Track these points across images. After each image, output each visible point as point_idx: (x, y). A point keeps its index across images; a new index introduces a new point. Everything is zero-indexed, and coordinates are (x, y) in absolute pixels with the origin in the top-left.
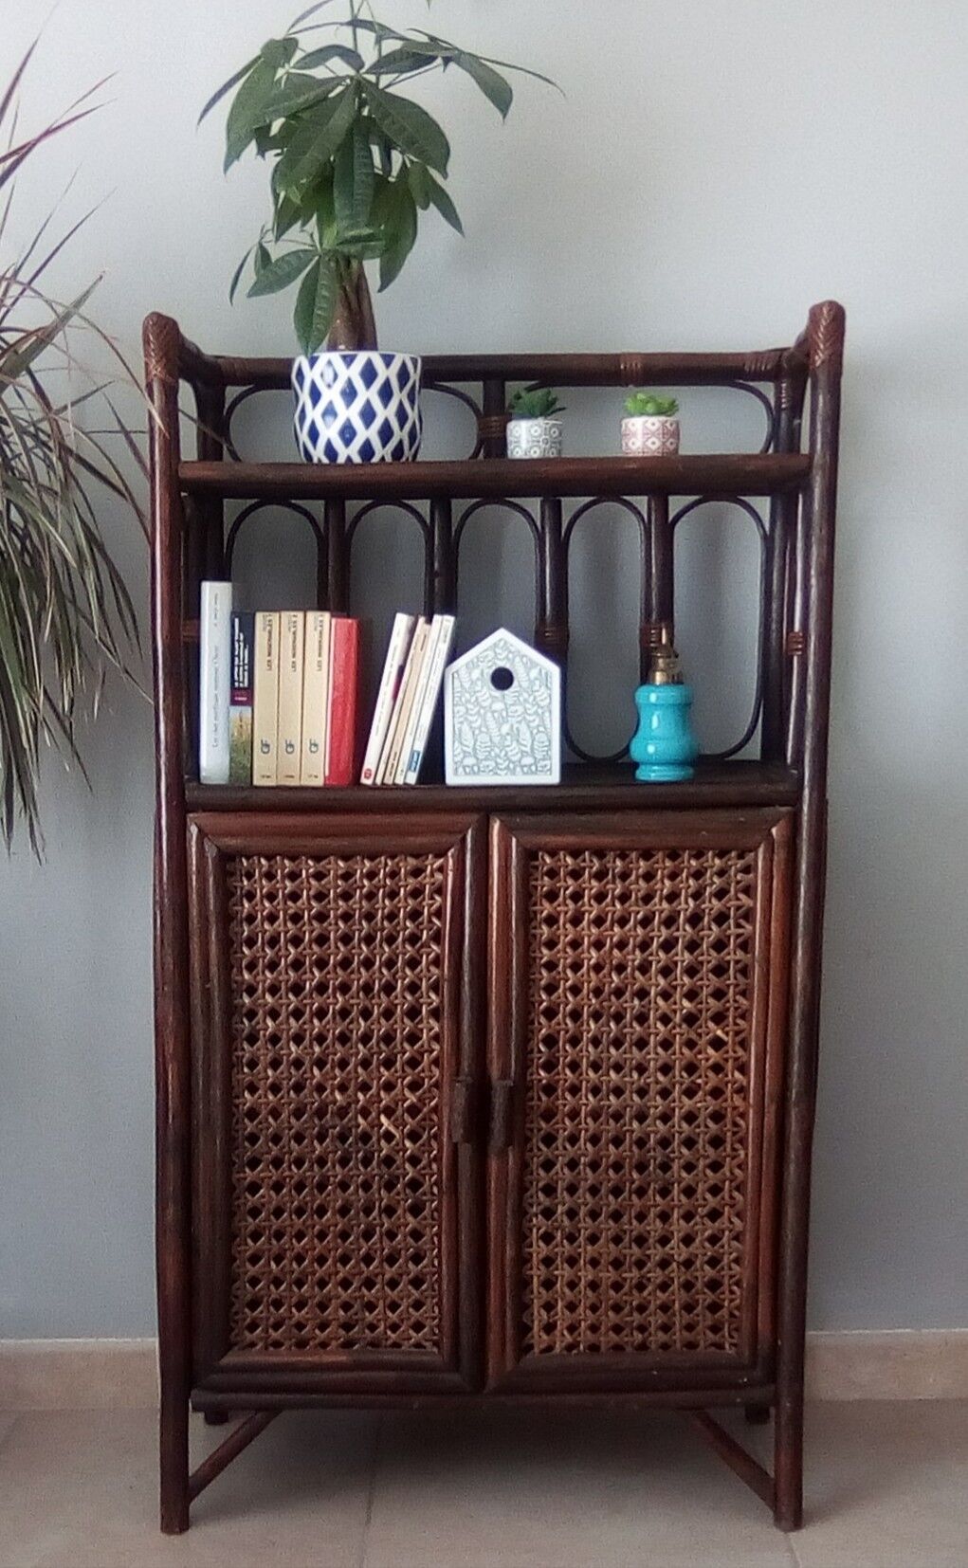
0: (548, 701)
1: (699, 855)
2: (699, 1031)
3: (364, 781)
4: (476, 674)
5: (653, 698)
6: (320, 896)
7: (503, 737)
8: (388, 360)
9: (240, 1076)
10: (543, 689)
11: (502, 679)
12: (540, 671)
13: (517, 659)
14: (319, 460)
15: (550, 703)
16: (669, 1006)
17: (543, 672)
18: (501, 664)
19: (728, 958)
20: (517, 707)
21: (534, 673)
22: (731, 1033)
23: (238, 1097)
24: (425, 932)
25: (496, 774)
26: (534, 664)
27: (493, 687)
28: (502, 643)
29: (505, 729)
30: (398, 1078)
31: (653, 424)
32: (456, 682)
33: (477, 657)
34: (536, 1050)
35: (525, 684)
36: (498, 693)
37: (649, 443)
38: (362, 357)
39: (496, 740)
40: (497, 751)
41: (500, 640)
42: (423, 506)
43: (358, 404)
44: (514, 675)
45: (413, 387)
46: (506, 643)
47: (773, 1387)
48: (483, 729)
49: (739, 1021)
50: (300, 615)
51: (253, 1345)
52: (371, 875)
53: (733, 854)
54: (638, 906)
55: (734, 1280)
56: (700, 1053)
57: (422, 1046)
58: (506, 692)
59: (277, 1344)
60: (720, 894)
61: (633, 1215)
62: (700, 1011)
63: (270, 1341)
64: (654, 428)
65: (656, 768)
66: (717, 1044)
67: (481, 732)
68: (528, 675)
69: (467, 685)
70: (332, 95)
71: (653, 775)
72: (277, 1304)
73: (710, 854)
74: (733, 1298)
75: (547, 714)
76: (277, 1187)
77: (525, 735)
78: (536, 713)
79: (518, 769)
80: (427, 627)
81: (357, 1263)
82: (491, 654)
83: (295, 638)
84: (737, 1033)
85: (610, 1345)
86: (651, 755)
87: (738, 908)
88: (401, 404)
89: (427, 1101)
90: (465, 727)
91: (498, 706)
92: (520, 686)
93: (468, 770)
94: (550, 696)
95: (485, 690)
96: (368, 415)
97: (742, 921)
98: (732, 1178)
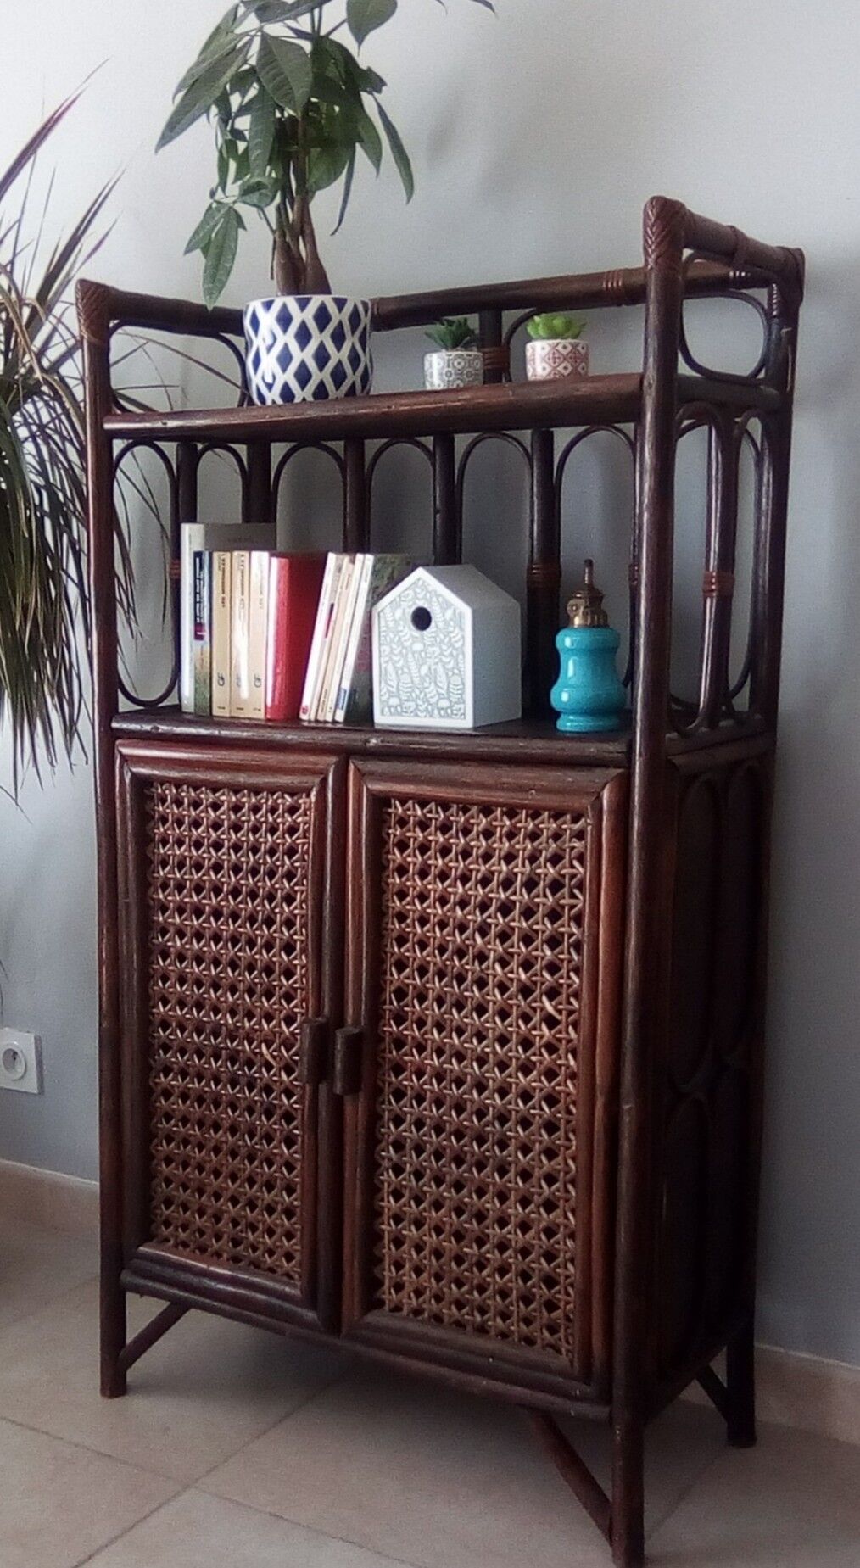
0: (460, 643)
1: (535, 815)
2: (534, 1005)
3: (303, 717)
4: (399, 613)
5: (568, 642)
7: (422, 679)
8: (341, 303)
9: (155, 988)
10: (457, 630)
11: (422, 619)
12: (455, 610)
13: (434, 599)
14: (274, 402)
15: (463, 645)
16: (506, 974)
17: (458, 611)
18: (421, 604)
19: (562, 929)
20: (435, 648)
21: (449, 613)
22: (564, 1012)
23: (153, 1007)
25: (417, 715)
26: (449, 605)
27: (413, 627)
28: (420, 582)
29: (424, 670)
30: (276, 1010)
31: (565, 347)
32: (383, 623)
33: (400, 596)
34: (388, 1001)
35: (441, 625)
36: (417, 633)
37: (560, 368)
38: (316, 301)
39: (417, 681)
40: (417, 692)
41: (419, 579)
42: (338, 446)
43: (312, 346)
44: (432, 615)
45: (365, 329)
46: (424, 582)
47: (607, 1409)
48: (406, 670)
49: (572, 1000)
50: (246, 554)
51: (167, 1240)
52: (256, 809)
53: (568, 817)
54: (478, 864)
55: (569, 1281)
56: (534, 1028)
57: (296, 982)
58: (425, 632)
59: (185, 1245)
60: (555, 859)
61: (473, 1189)
62: (535, 983)
63: (179, 1241)
64: (565, 352)
65: (571, 717)
66: (551, 1022)
67: (403, 673)
68: (444, 615)
69: (391, 624)
70: (239, 46)
71: (569, 724)
72: (185, 1207)
73: (546, 814)
74: (569, 1301)
75: (461, 656)
76: (184, 1097)
77: (442, 678)
78: (451, 654)
79: (436, 712)
80: (351, 565)
81: (243, 1183)
82: (411, 592)
83: (243, 577)
84: (571, 1013)
85: (452, 1320)
86: (566, 703)
87: (573, 876)
88: (353, 348)
90: (390, 667)
91: (418, 647)
92: (437, 627)
93: (392, 710)
94: (463, 637)
95: (406, 630)
96: (322, 357)
97: (576, 892)
98: (566, 1169)
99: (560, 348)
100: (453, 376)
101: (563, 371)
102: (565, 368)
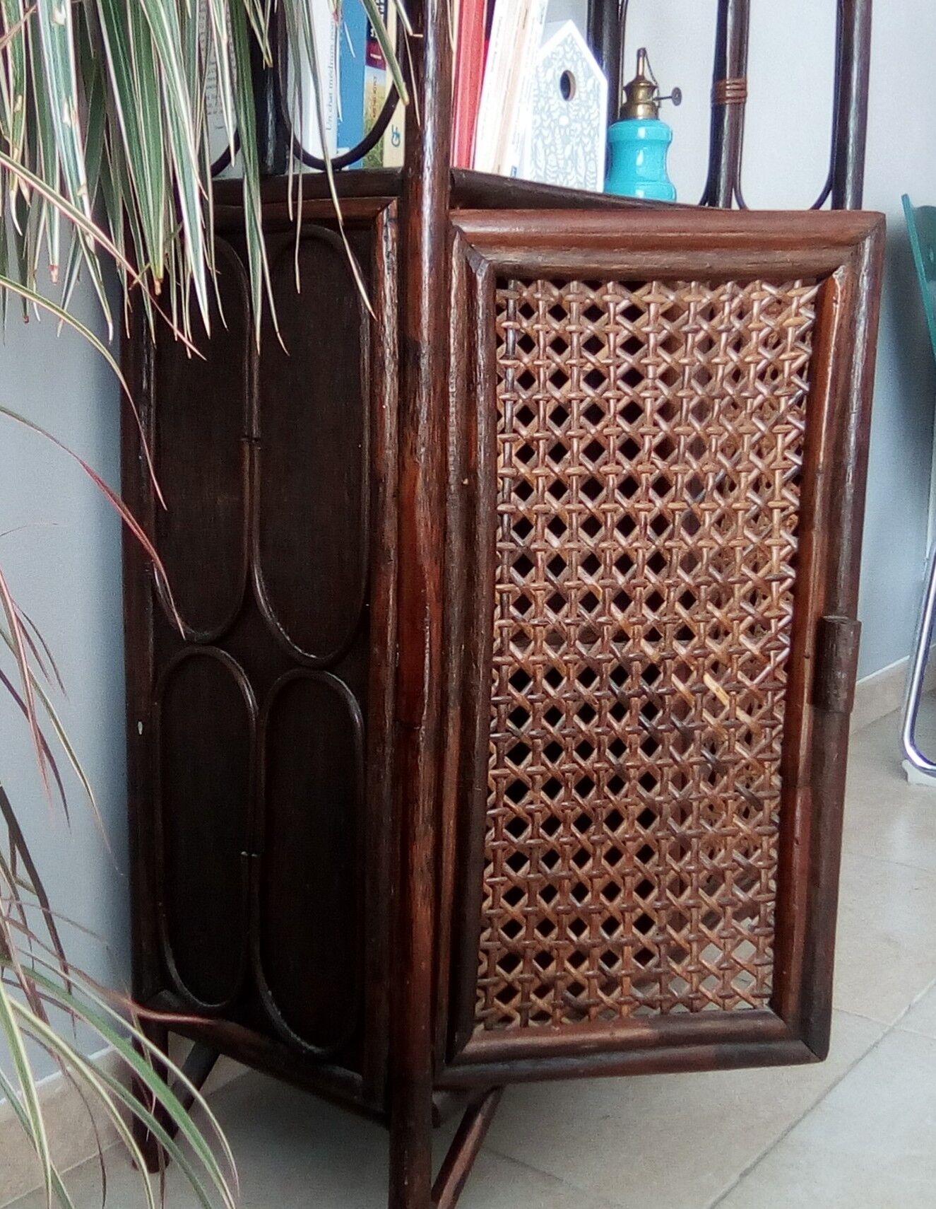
0: (598, 121)
4: (551, 76)
6: (632, 345)
10: (596, 106)
11: (569, 86)
12: (595, 80)
13: (580, 63)
15: (600, 125)
17: (598, 81)
18: (569, 67)
20: (577, 125)
21: (590, 83)
23: (500, 653)
24: (783, 400)
26: (591, 73)
27: (561, 95)
28: (570, 40)
30: (733, 620)
33: (552, 54)
35: (583, 97)
36: (564, 104)
41: (569, 36)
44: (577, 83)
46: (573, 40)
48: (553, 148)
51: (507, 1019)
52: (710, 313)
57: (770, 571)
58: (570, 104)
59: (542, 1016)
63: (531, 1013)
67: (551, 151)
68: (586, 85)
69: (544, 88)
72: (545, 959)
75: (597, 139)
76: (552, 787)
78: (590, 135)
81: (661, 893)
82: (562, 51)
89: (772, 653)
90: (541, 143)
91: (564, 120)
92: (580, 98)
94: (599, 115)
95: (556, 98)
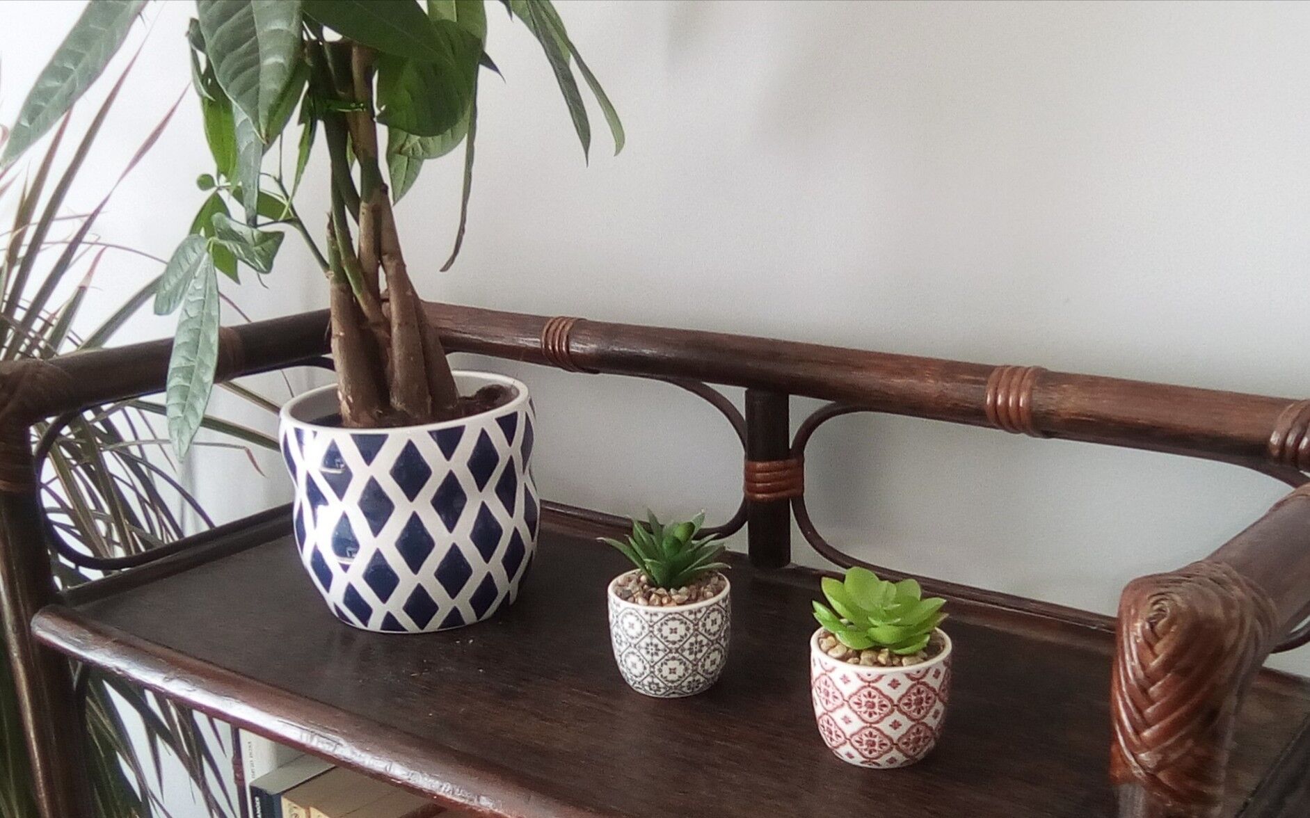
96: (416, 544)
99: (883, 685)
100: (661, 654)
101: (889, 731)
102: (896, 725)
